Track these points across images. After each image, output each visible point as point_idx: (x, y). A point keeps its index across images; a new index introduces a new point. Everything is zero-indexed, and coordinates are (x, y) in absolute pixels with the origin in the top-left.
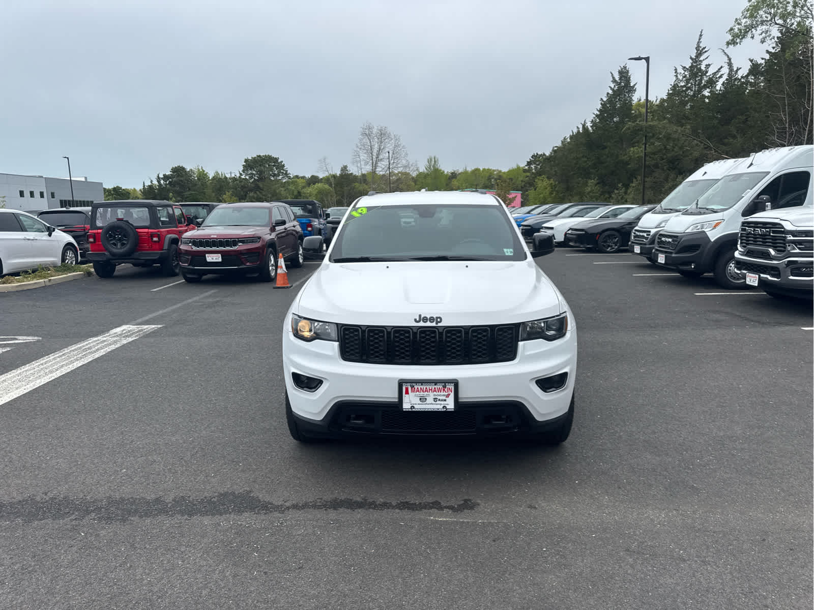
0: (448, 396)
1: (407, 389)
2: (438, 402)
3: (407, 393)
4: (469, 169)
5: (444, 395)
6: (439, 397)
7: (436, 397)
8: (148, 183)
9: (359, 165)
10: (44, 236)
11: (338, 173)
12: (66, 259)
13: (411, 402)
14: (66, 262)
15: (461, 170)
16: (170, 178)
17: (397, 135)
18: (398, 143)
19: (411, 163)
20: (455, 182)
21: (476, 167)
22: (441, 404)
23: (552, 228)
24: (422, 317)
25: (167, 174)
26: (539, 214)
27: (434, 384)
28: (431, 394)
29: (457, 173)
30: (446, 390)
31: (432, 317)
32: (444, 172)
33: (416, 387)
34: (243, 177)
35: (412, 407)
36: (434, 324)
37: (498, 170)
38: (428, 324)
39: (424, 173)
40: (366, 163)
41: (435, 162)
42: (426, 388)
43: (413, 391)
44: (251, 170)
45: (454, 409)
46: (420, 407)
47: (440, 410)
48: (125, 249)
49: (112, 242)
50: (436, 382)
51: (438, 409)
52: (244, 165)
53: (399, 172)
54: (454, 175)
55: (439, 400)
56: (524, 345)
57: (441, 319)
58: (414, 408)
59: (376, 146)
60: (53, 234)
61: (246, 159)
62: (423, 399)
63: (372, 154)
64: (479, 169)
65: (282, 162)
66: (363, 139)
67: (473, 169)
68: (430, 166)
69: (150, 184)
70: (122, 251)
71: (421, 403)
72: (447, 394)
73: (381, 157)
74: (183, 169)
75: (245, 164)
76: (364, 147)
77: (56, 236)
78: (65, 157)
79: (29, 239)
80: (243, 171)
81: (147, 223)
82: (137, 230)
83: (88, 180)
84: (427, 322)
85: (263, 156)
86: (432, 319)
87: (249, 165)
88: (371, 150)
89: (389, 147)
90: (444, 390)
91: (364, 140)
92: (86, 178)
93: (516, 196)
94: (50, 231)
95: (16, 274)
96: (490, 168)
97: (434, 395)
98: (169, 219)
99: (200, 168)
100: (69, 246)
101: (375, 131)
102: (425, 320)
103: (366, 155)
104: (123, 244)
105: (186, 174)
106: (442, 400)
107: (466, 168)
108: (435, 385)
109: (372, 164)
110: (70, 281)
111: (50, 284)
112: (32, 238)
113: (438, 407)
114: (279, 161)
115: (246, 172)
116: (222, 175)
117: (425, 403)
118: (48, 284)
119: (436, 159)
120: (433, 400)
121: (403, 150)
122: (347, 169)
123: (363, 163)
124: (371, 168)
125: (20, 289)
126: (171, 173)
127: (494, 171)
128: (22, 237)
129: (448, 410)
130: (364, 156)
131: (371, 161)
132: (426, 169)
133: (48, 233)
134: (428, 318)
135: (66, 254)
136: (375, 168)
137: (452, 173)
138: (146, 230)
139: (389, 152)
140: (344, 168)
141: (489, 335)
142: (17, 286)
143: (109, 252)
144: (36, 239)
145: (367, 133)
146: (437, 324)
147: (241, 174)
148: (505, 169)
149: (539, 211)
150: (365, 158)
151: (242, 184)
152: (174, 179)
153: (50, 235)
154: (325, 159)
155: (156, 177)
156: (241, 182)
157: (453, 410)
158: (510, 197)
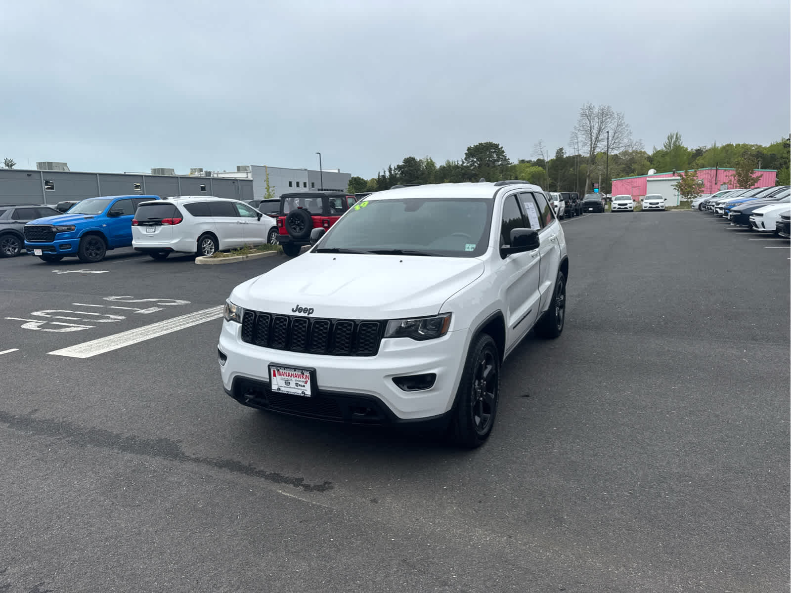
0: (306, 382)
1: (274, 372)
2: (299, 387)
3: (275, 375)
4: (719, 145)
5: (303, 382)
6: (299, 383)
7: (297, 382)
8: (382, 174)
9: (576, 146)
10: (253, 220)
11: (553, 156)
12: (271, 240)
13: (278, 384)
14: (272, 242)
15: (709, 147)
16: (403, 168)
17: (621, 113)
18: (621, 121)
19: (634, 142)
20: (700, 161)
21: (729, 143)
22: (301, 390)
23: (761, 215)
24: (299, 307)
25: (400, 164)
26: (765, 197)
27: (293, 370)
28: (294, 379)
29: (704, 150)
30: (304, 376)
31: (306, 308)
32: (687, 149)
33: (281, 371)
34: (465, 165)
35: (279, 389)
36: (306, 315)
37: (756, 145)
38: (302, 314)
39: (662, 151)
40: (585, 145)
41: (677, 138)
42: (289, 373)
43: (279, 375)
44: (472, 157)
45: (311, 395)
46: (285, 390)
47: (299, 395)
48: (303, 232)
49: (293, 227)
50: (295, 368)
51: (298, 393)
52: (466, 154)
53: (633, 152)
54: (699, 152)
55: (300, 385)
56: (385, 342)
57: (313, 310)
58: (280, 390)
59: (596, 126)
60: (261, 219)
61: (468, 148)
62: (287, 383)
63: (591, 134)
64: (732, 145)
65: (502, 147)
66: (582, 120)
67: (724, 145)
68: (670, 143)
69: (383, 174)
70: (300, 234)
71: (286, 386)
72: (305, 380)
73: (601, 137)
74: (414, 159)
75: (467, 152)
76: (583, 128)
77: (264, 221)
78: (318, 153)
79: (241, 223)
80: (465, 159)
81: (320, 212)
82: (312, 217)
83: (341, 172)
84: (301, 312)
85: (485, 143)
86: (305, 310)
87: (472, 152)
88: (591, 131)
89: (611, 126)
90: (303, 376)
91: (584, 121)
92: (339, 170)
93: (762, 175)
94: (259, 216)
95: (227, 251)
96: (747, 143)
97: (296, 380)
98: (343, 206)
99: (429, 158)
100: (274, 229)
101: (596, 110)
102: (299, 309)
103: (584, 136)
104: (301, 229)
105: (416, 164)
106: (302, 386)
107: (715, 144)
108: (295, 371)
109: (591, 145)
110: (264, 258)
111: (248, 259)
112: (244, 222)
113: (298, 391)
114: (500, 147)
115: (468, 159)
116: (452, 163)
117: (289, 386)
118: (245, 259)
119: (678, 136)
120: (295, 384)
121: (626, 128)
122: (563, 151)
123: (580, 144)
124: (589, 149)
125: (222, 263)
126: (403, 164)
127: (753, 146)
128: (236, 221)
129: (306, 396)
130: (583, 137)
131: (590, 143)
132: (665, 146)
133: (257, 218)
134: (303, 308)
135: (271, 235)
136: (594, 150)
137: (698, 150)
138: (319, 217)
139: (608, 132)
140: (560, 151)
141: (352, 330)
142: (221, 260)
143: (291, 235)
144: (247, 223)
145: (588, 114)
146: (308, 315)
147: (463, 163)
148: (766, 144)
149: (765, 195)
150: (584, 140)
151: (463, 171)
152: (406, 169)
153: (259, 220)
154: (540, 143)
155: (388, 168)
156: (462, 169)
157: (309, 396)
158: (754, 176)
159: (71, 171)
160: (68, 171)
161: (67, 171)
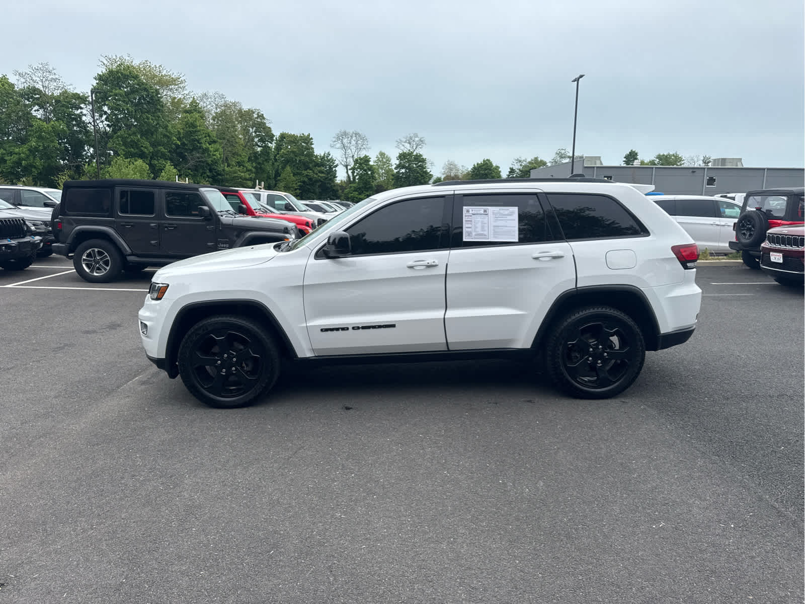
49: (743, 232)
70: (748, 241)
81: (783, 214)
104: (750, 235)
128: (711, 223)
143: (740, 242)
159: (745, 166)
160: (742, 167)
161: (740, 166)
